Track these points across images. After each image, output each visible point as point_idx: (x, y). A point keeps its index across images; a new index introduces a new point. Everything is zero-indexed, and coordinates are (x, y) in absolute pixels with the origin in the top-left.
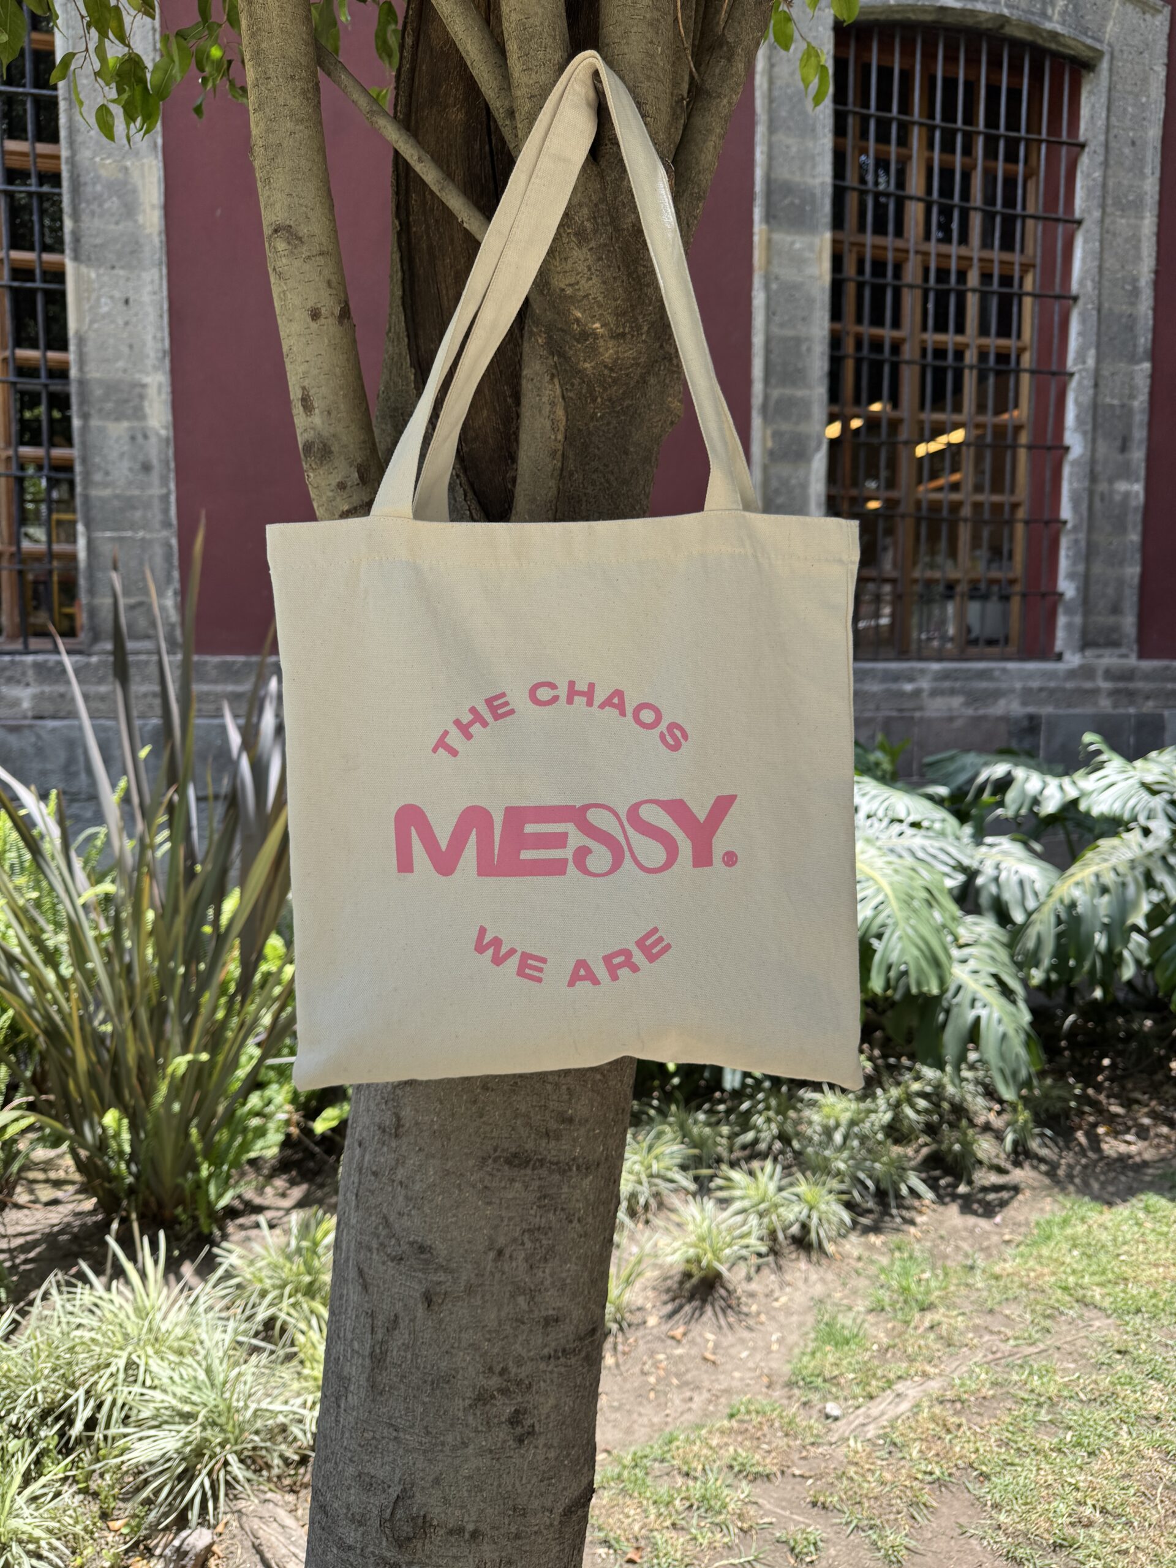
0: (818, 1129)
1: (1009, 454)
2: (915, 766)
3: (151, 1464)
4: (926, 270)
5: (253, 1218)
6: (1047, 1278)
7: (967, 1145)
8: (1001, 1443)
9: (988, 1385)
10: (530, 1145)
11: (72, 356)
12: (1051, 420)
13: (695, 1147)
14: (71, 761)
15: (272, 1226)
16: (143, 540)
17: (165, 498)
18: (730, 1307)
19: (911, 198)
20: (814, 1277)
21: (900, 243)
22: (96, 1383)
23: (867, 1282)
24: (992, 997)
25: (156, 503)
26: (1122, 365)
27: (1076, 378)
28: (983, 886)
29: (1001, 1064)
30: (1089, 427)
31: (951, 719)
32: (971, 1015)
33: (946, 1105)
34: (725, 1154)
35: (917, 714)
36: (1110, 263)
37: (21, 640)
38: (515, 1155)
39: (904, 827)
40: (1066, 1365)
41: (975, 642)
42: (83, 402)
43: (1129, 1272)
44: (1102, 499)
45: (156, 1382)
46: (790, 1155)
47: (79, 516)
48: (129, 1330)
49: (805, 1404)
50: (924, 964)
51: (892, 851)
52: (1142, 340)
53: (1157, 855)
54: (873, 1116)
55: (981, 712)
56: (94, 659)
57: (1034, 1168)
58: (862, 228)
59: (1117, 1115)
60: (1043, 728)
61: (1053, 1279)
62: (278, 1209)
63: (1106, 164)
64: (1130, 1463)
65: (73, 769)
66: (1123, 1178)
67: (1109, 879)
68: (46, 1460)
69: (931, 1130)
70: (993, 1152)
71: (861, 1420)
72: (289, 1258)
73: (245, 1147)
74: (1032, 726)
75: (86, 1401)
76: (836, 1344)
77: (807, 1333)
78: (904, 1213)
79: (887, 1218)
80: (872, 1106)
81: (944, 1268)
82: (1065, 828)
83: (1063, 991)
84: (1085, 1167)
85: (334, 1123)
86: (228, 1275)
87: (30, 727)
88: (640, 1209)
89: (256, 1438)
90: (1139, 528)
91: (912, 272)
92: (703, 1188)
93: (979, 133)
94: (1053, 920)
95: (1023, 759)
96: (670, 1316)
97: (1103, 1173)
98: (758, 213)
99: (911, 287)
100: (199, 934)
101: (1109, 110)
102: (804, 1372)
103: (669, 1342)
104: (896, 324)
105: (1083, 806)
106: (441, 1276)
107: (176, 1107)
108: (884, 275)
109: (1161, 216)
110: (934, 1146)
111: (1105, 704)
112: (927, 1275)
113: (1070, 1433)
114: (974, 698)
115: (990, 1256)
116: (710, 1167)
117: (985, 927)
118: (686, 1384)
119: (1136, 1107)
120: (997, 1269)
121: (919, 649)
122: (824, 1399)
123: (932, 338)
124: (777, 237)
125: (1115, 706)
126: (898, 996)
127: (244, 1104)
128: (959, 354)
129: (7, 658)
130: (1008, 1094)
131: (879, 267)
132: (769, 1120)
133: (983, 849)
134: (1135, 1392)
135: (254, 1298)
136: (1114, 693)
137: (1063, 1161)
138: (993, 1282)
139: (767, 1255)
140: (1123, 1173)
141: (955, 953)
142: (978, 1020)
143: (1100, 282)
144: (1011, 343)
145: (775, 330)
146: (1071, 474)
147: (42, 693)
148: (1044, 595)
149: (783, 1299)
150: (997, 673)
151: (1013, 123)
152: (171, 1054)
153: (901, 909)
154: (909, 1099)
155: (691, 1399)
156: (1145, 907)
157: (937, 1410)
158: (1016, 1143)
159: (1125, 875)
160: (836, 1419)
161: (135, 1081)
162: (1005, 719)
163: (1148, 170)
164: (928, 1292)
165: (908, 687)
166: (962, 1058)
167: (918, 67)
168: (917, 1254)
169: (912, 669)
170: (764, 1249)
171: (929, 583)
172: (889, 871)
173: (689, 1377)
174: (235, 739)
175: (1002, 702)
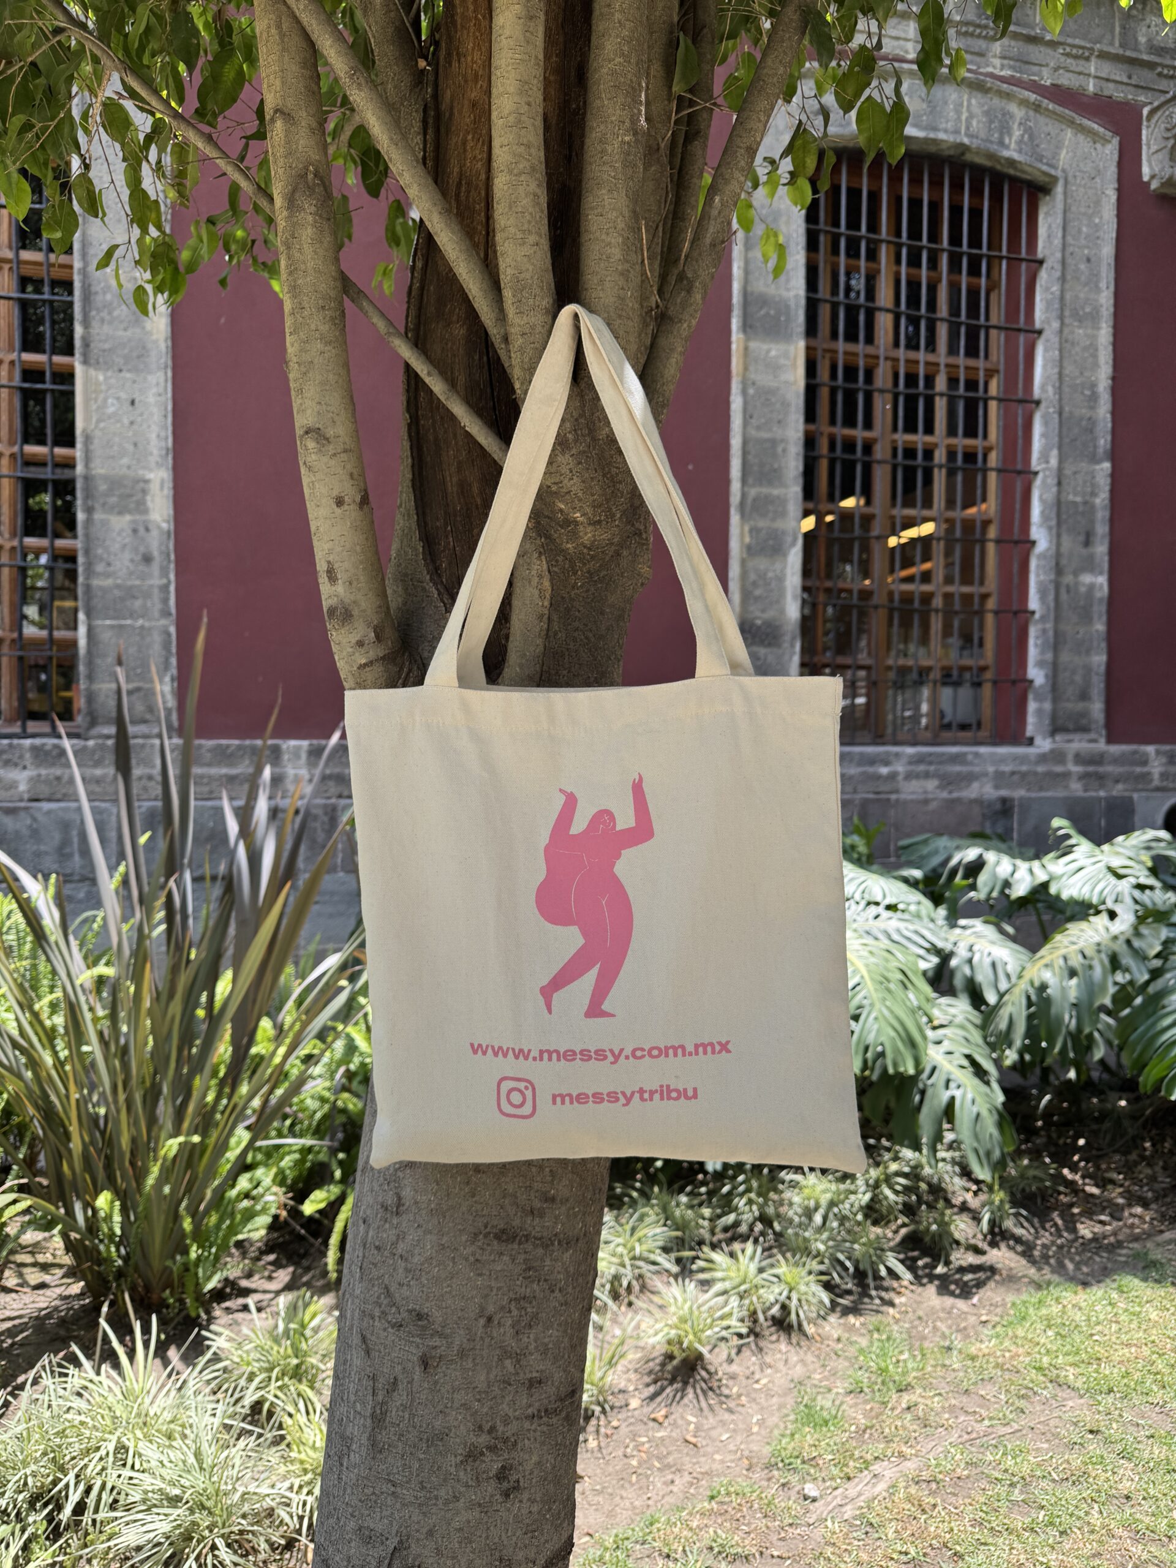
0: (799, 1211)
1: (977, 548)
2: (892, 847)
3: (139, 1549)
4: (896, 376)
5: (241, 1301)
6: (1021, 1359)
7: (944, 1225)
8: (975, 1523)
9: (962, 1465)
10: (517, 1222)
11: (78, 452)
12: (1017, 516)
13: (677, 1229)
14: (65, 842)
15: (259, 1310)
16: (142, 627)
17: (165, 588)
18: (711, 1389)
19: (880, 309)
20: (794, 1359)
21: (870, 350)
22: (86, 1466)
23: (847, 1364)
24: (966, 1078)
25: (156, 591)
26: (1084, 465)
27: (1040, 476)
28: (957, 967)
29: (976, 1145)
30: (1054, 523)
31: (926, 802)
32: (945, 1096)
33: (923, 1186)
34: (707, 1236)
35: (893, 797)
36: (1069, 369)
37: (19, 723)
38: (503, 1231)
39: (881, 909)
40: (1039, 1445)
41: (948, 727)
42: (88, 496)
43: (1101, 1351)
44: (1068, 592)
45: (145, 1465)
46: (771, 1236)
47: (80, 604)
48: (118, 1414)
49: (783, 1485)
50: (900, 1044)
51: (868, 933)
52: (1102, 442)
53: (1122, 939)
54: (852, 1197)
55: (955, 795)
56: (91, 743)
57: (1009, 1247)
58: (834, 335)
59: (1092, 1195)
60: (1016, 810)
61: (1028, 1359)
62: (265, 1292)
63: (1063, 279)
64: (1100, 1542)
65: (67, 850)
66: (1097, 1259)
67: (1076, 961)
68: (35, 1547)
69: (909, 1210)
70: (970, 1232)
71: (838, 1501)
72: (276, 1340)
73: (233, 1230)
74: (1005, 809)
75: (76, 1484)
76: (815, 1427)
77: (787, 1415)
78: (883, 1294)
79: (866, 1300)
80: (852, 1187)
81: (922, 1350)
82: (1036, 909)
83: (1038, 1071)
84: (1061, 1247)
85: (322, 1205)
86: (216, 1358)
87: (26, 809)
88: (622, 1291)
89: (243, 1522)
90: (1104, 618)
91: (882, 377)
92: (685, 1269)
93: (943, 250)
94: (1024, 1001)
95: (995, 842)
96: (652, 1398)
97: (1077, 1253)
98: (735, 323)
99: (882, 391)
100: (193, 1015)
101: (1064, 229)
102: (783, 1454)
103: (651, 1424)
104: (868, 425)
105: (1053, 890)
106: (436, 1341)
107: (167, 1190)
108: (855, 380)
109: (1115, 327)
110: (912, 1227)
111: (1076, 788)
112: (905, 1356)
113: (1043, 1513)
114: (947, 781)
115: (968, 1336)
116: (692, 1249)
117: (959, 1008)
118: (669, 1466)
119: (1110, 1187)
120: (973, 1350)
121: (894, 733)
122: (803, 1481)
123: (902, 438)
124: (753, 345)
125: (1086, 790)
126: (875, 1077)
127: (233, 1186)
128: (929, 454)
129: (5, 742)
130: (982, 1173)
131: (851, 372)
132: (750, 1202)
133: (958, 931)
134: (1106, 1471)
135: (242, 1382)
136: (1084, 777)
137: (1039, 1242)
138: (969, 1363)
139: (748, 1336)
140: (1096, 1254)
141: (930, 1034)
142: (952, 1099)
143: (1060, 388)
144: (977, 443)
145: (753, 433)
146: (1038, 566)
147: (39, 775)
148: (1014, 682)
149: (764, 1381)
150: (970, 757)
151: (975, 242)
152: (163, 1135)
153: (876, 990)
154: (888, 1180)
155: (673, 1482)
156: (1112, 990)
157: (913, 1490)
158: (992, 1223)
159: (1092, 959)
160: (814, 1500)
161: (127, 1163)
162: (979, 802)
163: (1103, 285)
164: (905, 1374)
165: (884, 770)
166: (938, 1137)
167: (885, 190)
168: (895, 1335)
169: (888, 753)
170: (744, 1331)
171: (903, 671)
172: (866, 954)
173: (670, 1459)
174: (233, 827)
175: (975, 785)
